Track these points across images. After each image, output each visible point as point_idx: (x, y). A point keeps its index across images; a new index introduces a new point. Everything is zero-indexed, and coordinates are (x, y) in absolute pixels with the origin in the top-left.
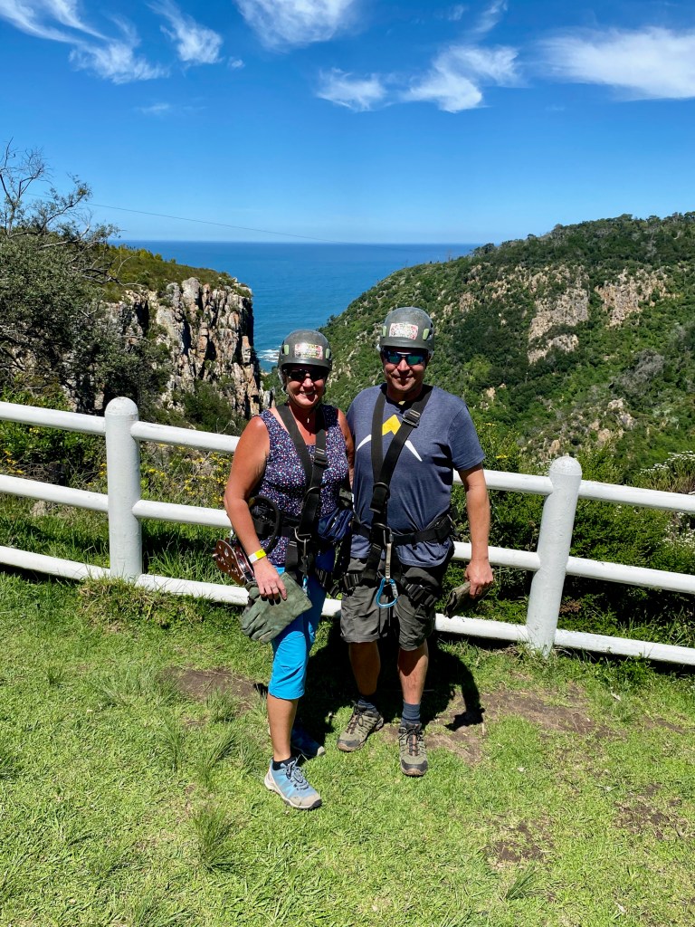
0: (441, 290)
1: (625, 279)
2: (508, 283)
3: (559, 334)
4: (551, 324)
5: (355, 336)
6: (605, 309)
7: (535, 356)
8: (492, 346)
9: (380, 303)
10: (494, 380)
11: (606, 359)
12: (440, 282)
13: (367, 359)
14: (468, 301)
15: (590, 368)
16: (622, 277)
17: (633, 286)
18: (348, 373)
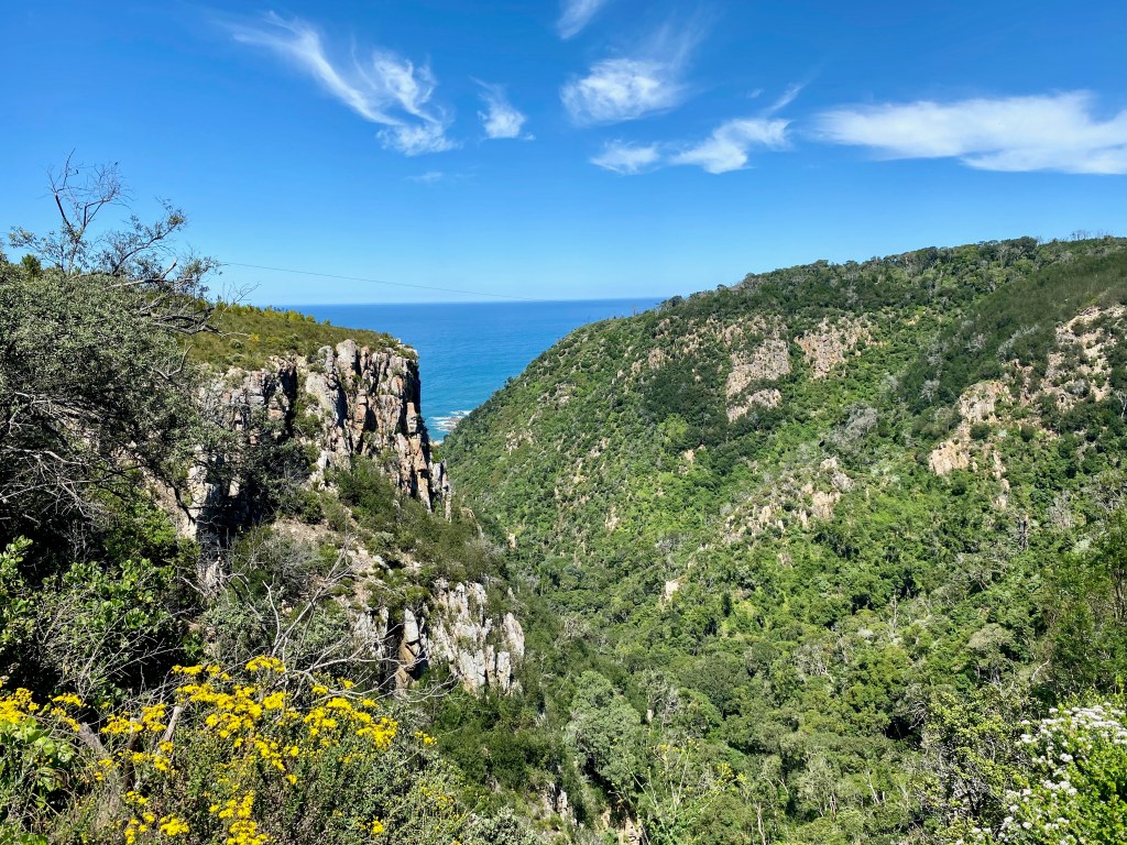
0: (628, 346)
1: (826, 328)
2: (700, 336)
3: (760, 389)
4: (749, 379)
5: (535, 398)
6: (807, 360)
7: (734, 414)
8: (687, 404)
9: (562, 362)
10: (692, 441)
11: (813, 414)
12: (626, 338)
13: (550, 422)
14: (657, 357)
15: (796, 425)
16: (823, 326)
17: (835, 335)
18: (530, 439)
